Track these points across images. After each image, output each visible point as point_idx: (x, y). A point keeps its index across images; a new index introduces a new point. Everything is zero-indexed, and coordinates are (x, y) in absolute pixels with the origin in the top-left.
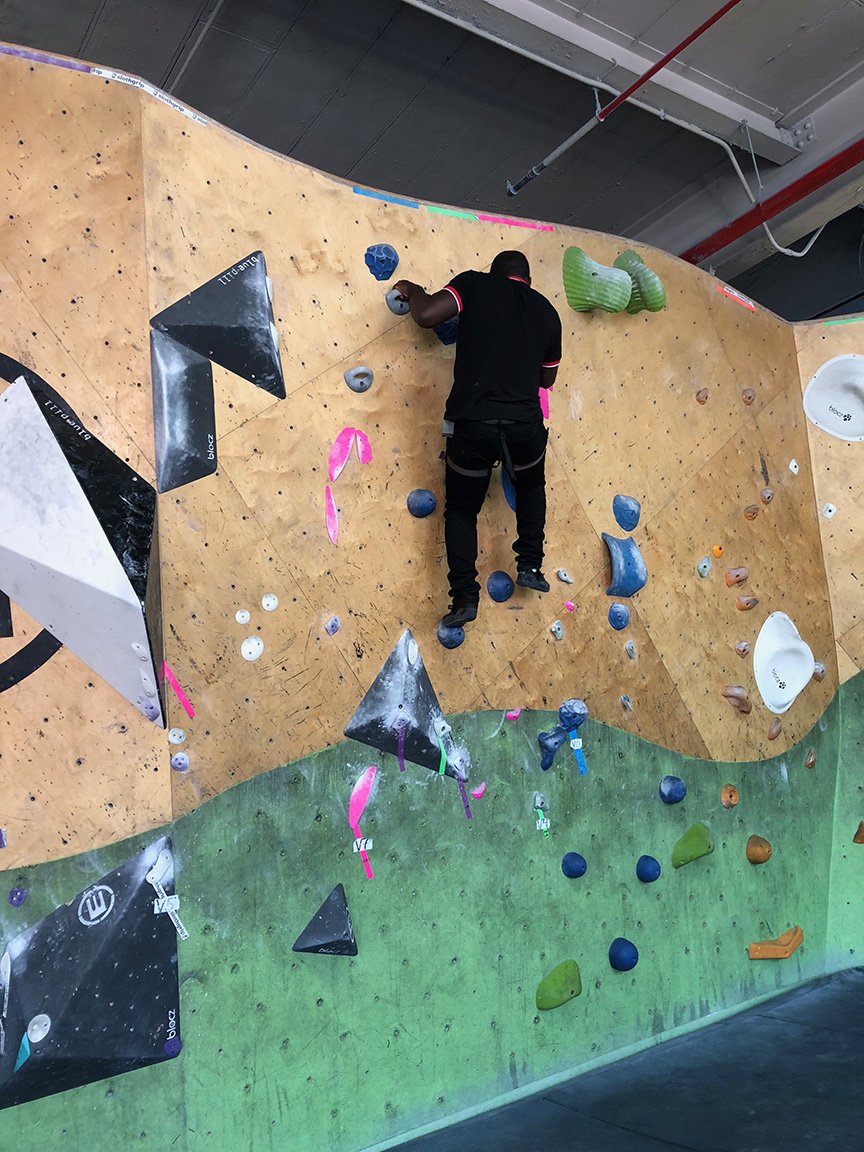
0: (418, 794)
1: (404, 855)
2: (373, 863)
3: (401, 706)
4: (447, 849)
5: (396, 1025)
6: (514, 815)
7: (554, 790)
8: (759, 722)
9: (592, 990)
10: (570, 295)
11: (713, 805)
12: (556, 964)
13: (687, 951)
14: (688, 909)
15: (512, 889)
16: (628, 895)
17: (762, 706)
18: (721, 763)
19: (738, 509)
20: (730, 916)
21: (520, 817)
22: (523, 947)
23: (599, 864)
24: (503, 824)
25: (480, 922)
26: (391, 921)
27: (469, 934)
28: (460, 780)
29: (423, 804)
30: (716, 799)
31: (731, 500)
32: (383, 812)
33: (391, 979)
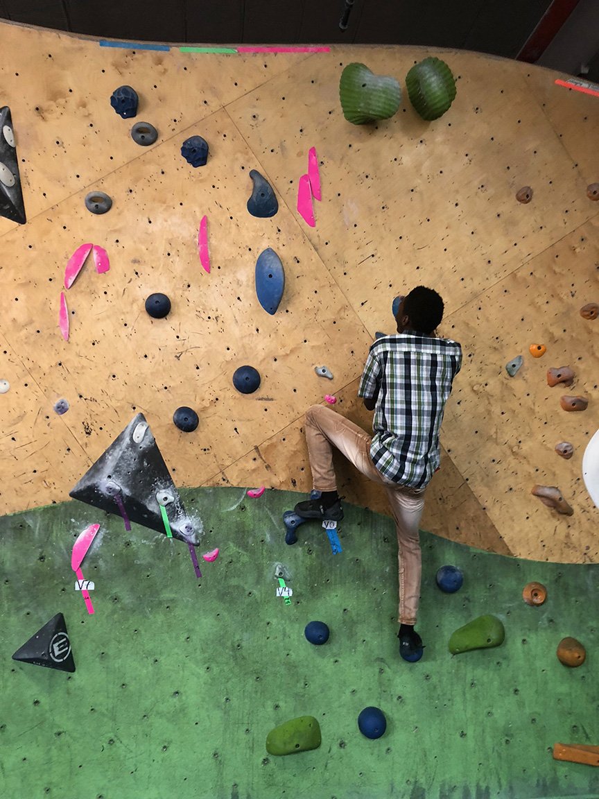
0: (144, 551)
1: (127, 599)
2: (95, 601)
3: (109, 477)
4: (172, 600)
5: (111, 735)
6: (251, 579)
7: (300, 563)
8: (586, 525)
9: (335, 748)
10: (348, 109)
11: (511, 600)
12: (292, 716)
13: (463, 735)
14: (468, 696)
15: (244, 644)
16: (387, 669)
17: (592, 510)
18: (525, 561)
19: (570, 308)
20: (527, 711)
21: (258, 582)
22: (254, 695)
23: (351, 636)
24: (238, 587)
25: (206, 666)
26: (111, 651)
27: (193, 674)
28: (190, 543)
29: (149, 559)
30: (515, 595)
31: (561, 300)
32: (105, 561)
33: (108, 697)
